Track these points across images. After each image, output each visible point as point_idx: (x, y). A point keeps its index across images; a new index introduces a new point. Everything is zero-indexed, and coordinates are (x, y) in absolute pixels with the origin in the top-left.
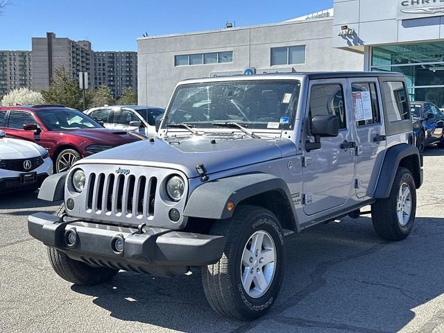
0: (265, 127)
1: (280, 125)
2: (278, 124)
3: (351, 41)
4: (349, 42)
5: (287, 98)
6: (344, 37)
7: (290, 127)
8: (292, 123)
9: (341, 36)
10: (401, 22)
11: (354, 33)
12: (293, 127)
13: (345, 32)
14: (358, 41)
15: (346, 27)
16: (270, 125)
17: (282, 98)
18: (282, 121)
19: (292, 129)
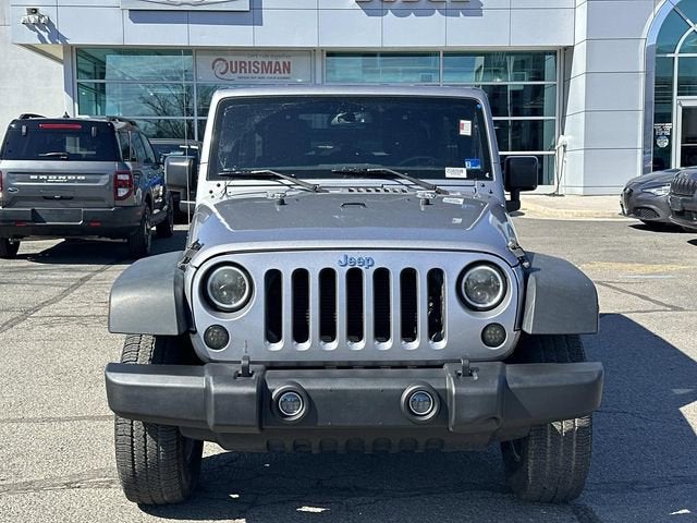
0: (442, 176)
1: (468, 171)
2: (464, 170)
3: (45, 35)
4: (41, 37)
5: (466, 128)
6: (31, 26)
7: (487, 175)
8: (488, 168)
9: (27, 24)
10: (127, 13)
11: (49, 23)
12: (491, 175)
13: (33, 19)
14: (56, 36)
15: (35, 11)
16: (450, 172)
17: (457, 127)
18: (468, 165)
19: (491, 178)
